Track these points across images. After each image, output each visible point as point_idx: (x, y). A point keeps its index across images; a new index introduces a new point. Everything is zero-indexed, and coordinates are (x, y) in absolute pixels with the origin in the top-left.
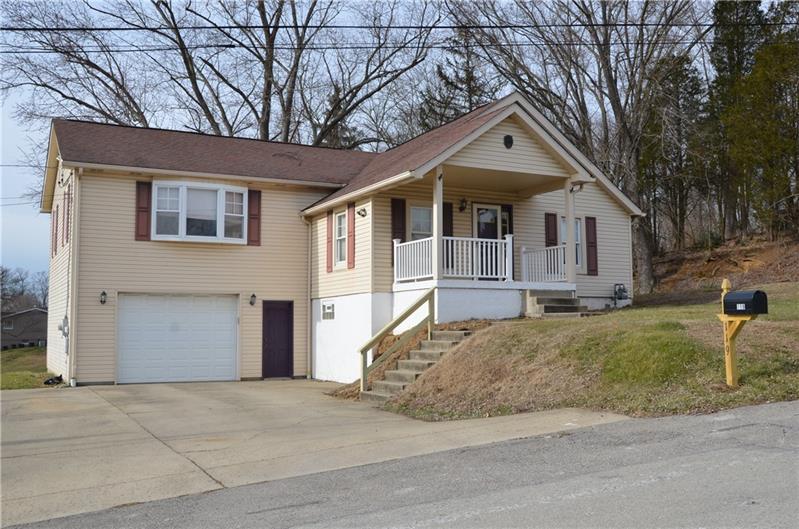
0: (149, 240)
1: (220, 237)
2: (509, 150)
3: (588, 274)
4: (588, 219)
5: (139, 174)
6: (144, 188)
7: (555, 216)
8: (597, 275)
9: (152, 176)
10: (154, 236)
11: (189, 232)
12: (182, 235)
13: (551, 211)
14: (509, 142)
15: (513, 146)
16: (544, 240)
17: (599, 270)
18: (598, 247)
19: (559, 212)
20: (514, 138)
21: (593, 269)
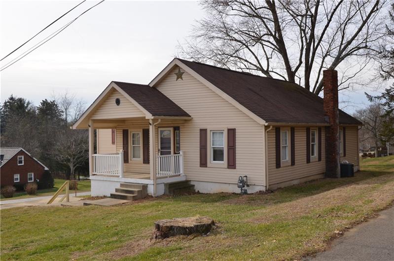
2: (119, 107)
3: (228, 168)
4: (229, 130)
7: (206, 130)
8: (235, 168)
13: (203, 127)
14: (118, 102)
15: (121, 104)
16: (199, 146)
17: (237, 165)
18: (237, 149)
19: (209, 128)
20: (120, 99)
21: (232, 165)
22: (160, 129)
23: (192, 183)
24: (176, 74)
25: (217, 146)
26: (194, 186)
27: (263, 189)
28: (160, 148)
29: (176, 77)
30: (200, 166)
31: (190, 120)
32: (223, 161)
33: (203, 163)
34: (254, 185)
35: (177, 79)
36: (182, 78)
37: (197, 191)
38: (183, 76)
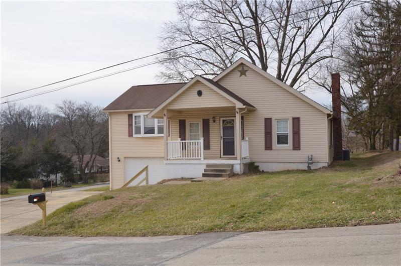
0: (132, 137)
1: (156, 134)
2: (201, 97)
3: (294, 150)
4: (294, 119)
5: (129, 112)
6: (130, 116)
7: (270, 119)
8: (300, 150)
9: (133, 112)
10: (134, 135)
11: (145, 133)
12: (142, 135)
13: (268, 116)
14: (200, 93)
15: (202, 95)
16: (264, 132)
17: (301, 147)
18: (301, 134)
19: (274, 117)
20: (202, 91)
21: (297, 146)
22: (222, 119)
23: (256, 164)
24: (240, 71)
25: (282, 132)
26: (258, 166)
27: (326, 165)
28: (222, 135)
29: (240, 74)
30: (266, 149)
31: (255, 110)
32: (287, 144)
33: (268, 147)
34: (318, 162)
35: (241, 75)
36: (245, 75)
37: (261, 170)
38: (247, 73)
